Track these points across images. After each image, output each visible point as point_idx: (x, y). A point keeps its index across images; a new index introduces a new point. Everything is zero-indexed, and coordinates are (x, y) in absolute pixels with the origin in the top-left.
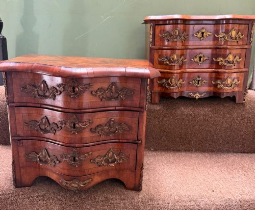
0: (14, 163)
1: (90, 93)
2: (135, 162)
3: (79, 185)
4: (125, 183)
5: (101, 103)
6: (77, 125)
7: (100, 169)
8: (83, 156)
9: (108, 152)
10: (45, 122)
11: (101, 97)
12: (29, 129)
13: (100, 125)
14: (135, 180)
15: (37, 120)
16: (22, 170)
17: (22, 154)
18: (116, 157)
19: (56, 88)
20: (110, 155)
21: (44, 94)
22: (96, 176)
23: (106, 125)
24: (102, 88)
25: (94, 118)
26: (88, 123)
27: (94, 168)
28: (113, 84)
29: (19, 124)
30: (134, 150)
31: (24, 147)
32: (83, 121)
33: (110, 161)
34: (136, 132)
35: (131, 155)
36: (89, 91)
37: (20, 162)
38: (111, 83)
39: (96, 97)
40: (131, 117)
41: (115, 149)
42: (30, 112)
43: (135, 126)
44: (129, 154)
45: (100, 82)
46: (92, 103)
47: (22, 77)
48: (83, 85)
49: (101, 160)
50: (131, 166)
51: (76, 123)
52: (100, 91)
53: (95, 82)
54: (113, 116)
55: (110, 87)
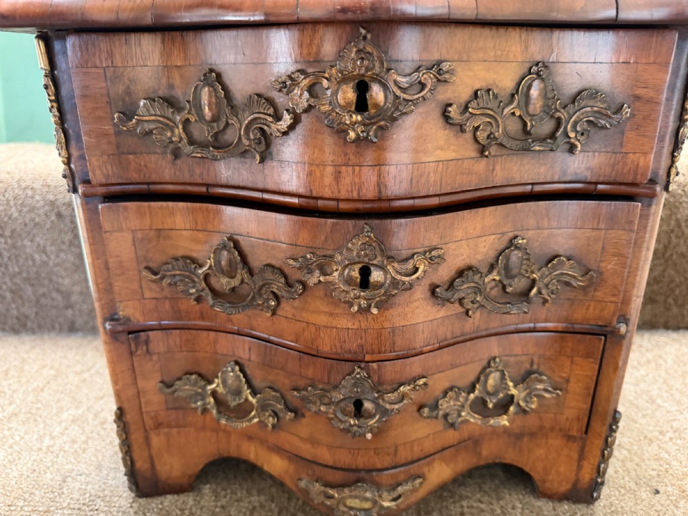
0: (121, 415)
1: (436, 113)
2: (587, 406)
3: (375, 502)
4: (536, 476)
5: (482, 165)
6: (376, 276)
7: (452, 436)
8: (392, 396)
9: (484, 372)
10: (230, 262)
11: (481, 136)
12: (167, 293)
13: (470, 268)
14: (580, 467)
15: (194, 255)
16: (156, 441)
17: (150, 384)
18: (513, 391)
19: (270, 102)
20: (491, 382)
21: (216, 136)
22: (436, 464)
23: (492, 267)
24: (489, 90)
25: (448, 238)
26: (424, 263)
27: (429, 435)
28: (538, 74)
29: (123, 274)
30: (591, 360)
31: (155, 357)
32: (403, 252)
33: (491, 406)
34: (616, 293)
35: (571, 380)
36: (434, 105)
37: (144, 410)
38: (528, 65)
39: (461, 134)
40: (603, 227)
41: (512, 359)
42: (163, 223)
43: (616, 267)
44: (564, 375)
45: (485, 61)
46: (445, 167)
47: (112, 62)
48: (408, 71)
49: (459, 403)
50: (567, 419)
51: (372, 264)
52: (481, 105)
53: (464, 59)
54: (522, 226)
55: (522, 89)
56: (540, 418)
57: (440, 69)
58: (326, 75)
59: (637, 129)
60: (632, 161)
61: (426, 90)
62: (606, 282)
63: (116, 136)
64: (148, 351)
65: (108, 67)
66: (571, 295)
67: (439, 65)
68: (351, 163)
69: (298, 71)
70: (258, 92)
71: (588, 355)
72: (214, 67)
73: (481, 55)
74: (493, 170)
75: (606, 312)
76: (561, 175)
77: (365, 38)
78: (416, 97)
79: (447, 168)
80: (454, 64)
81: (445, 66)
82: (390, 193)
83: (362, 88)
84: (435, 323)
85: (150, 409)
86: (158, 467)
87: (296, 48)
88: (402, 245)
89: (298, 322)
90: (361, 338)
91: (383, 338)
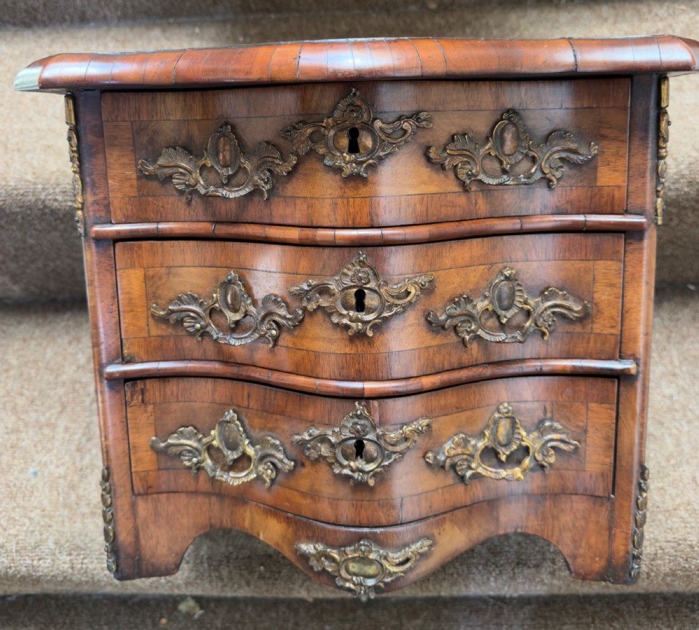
0: (107, 475)
1: (418, 154)
2: (610, 460)
5: (465, 200)
6: (370, 299)
8: (394, 437)
11: (461, 173)
14: (611, 537)
17: (144, 438)
18: (528, 442)
19: (277, 147)
20: (502, 430)
22: (447, 526)
24: (464, 135)
25: (438, 266)
26: (415, 288)
27: (438, 489)
28: (509, 119)
29: (132, 311)
30: (607, 406)
31: (150, 408)
32: (395, 277)
33: (503, 458)
34: (614, 324)
35: (590, 429)
36: (415, 147)
37: (133, 470)
38: (500, 113)
39: (441, 171)
40: (592, 258)
41: (522, 405)
42: (173, 261)
43: (610, 298)
44: (581, 424)
45: (459, 110)
46: (429, 199)
47: (139, 117)
48: (391, 120)
49: (468, 452)
50: (591, 476)
51: (366, 288)
52: (458, 147)
53: (440, 109)
54: (510, 258)
55: (496, 132)
56: (562, 477)
57: (419, 118)
58: (324, 124)
59: (608, 165)
60: (609, 194)
61: (408, 135)
62: (602, 313)
63: (138, 180)
64: (143, 401)
65: (135, 121)
66: (570, 328)
67: (417, 115)
68: (346, 195)
69: (301, 122)
70: (266, 139)
71: (603, 400)
72: (229, 120)
73: (455, 106)
74: (476, 204)
75: (607, 345)
76: (543, 208)
77: (355, 94)
78: (399, 140)
79: (432, 201)
80: (431, 113)
81: (423, 115)
82: (381, 221)
83: (354, 135)
84: (431, 350)
85: (139, 469)
86: (143, 542)
87: (299, 103)
88: (393, 270)
89: (298, 351)
90: (359, 364)
91: (380, 363)
